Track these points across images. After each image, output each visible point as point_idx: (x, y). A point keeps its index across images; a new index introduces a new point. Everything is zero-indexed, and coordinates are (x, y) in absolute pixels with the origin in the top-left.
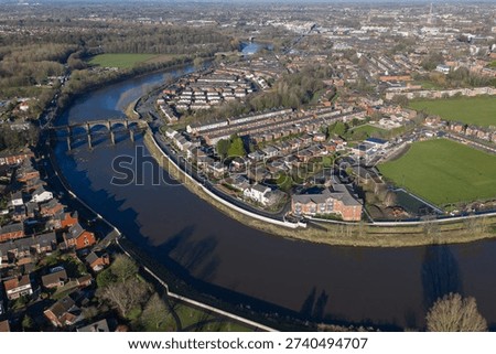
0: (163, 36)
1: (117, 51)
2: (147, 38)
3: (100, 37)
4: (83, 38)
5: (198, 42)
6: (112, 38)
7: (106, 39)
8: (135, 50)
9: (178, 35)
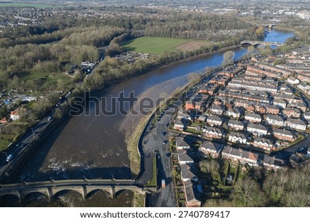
0: (194, 22)
1: (155, 35)
2: (182, 24)
3: (145, 22)
4: (132, 22)
5: (224, 28)
6: (154, 23)
7: (149, 23)
8: (170, 34)
9: (207, 22)
